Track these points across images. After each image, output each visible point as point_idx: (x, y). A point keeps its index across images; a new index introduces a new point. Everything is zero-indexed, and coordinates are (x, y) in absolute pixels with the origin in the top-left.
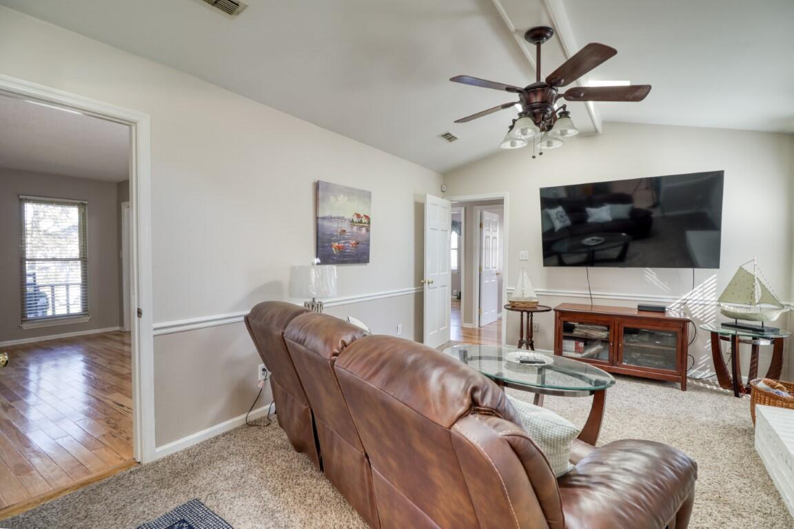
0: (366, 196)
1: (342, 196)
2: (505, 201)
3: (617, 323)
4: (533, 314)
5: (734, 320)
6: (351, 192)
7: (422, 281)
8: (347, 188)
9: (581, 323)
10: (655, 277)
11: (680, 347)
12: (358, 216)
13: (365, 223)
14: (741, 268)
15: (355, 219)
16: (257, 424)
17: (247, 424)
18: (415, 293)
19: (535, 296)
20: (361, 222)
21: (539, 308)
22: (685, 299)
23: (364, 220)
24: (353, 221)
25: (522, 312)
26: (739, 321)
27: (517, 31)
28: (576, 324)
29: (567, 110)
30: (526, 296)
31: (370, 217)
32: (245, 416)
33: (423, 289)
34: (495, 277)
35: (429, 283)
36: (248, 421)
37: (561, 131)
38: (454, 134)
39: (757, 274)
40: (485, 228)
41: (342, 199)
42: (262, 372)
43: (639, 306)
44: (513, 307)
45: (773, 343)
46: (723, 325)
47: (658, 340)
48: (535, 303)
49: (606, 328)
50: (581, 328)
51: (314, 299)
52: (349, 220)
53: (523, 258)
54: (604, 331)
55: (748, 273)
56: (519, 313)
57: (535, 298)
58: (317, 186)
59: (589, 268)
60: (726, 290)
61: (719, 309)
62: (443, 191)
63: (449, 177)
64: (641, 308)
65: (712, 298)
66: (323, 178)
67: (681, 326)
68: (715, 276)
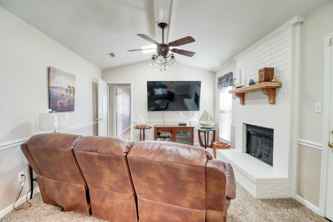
0: (73, 77)
1: (62, 76)
2: (131, 85)
3: (174, 130)
4: (145, 130)
5: (203, 126)
6: (66, 74)
7: (97, 119)
8: (64, 72)
9: (162, 131)
11: (192, 136)
12: (69, 87)
13: (73, 91)
14: (205, 111)
15: (68, 89)
16: (21, 207)
17: (15, 209)
18: (93, 125)
19: (145, 123)
20: (71, 90)
21: (147, 128)
23: (72, 89)
24: (67, 90)
25: (141, 129)
26: (205, 126)
27: (157, 22)
28: (161, 132)
29: (174, 55)
30: (142, 123)
31: (75, 88)
32: (12, 205)
33: (98, 122)
34: (121, 116)
35: (100, 120)
36: (14, 208)
37: (172, 63)
38: (115, 54)
39: (209, 112)
40: (118, 95)
41: (62, 78)
42: (21, 177)
44: (137, 128)
45: (213, 132)
46: (201, 128)
47: (186, 134)
48: (145, 125)
49: (170, 132)
50: (162, 133)
51: (55, 131)
52: (65, 89)
53: (139, 108)
54: (170, 133)
55: (207, 112)
56: (140, 130)
57: (144, 124)
58: (49, 70)
59: (163, 111)
60: (201, 117)
61: (199, 123)
62: (103, 78)
63: (106, 72)
64: (180, 125)
65: (197, 120)
66: (53, 66)
67: (192, 129)
68: (198, 113)
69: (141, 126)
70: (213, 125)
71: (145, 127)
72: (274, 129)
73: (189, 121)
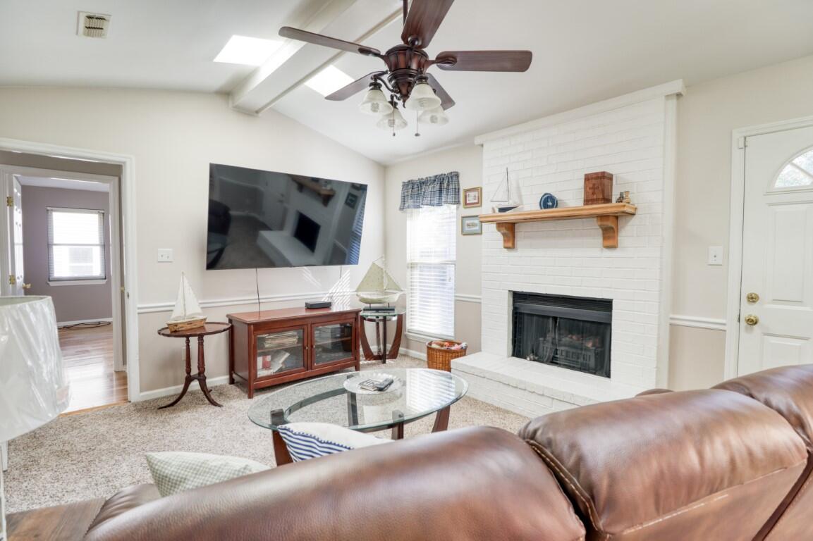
2: (125, 168)
4: (205, 338)
5: (368, 305)
10: (310, 275)
14: (374, 263)
19: (199, 310)
21: (209, 328)
22: (332, 293)
25: (187, 337)
30: (188, 313)
43: (306, 304)
44: (173, 331)
45: (398, 318)
48: (201, 320)
50: (269, 339)
53: (165, 259)
55: (379, 268)
56: (184, 339)
57: (199, 314)
59: (258, 269)
61: (358, 298)
65: (352, 290)
68: (348, 271)
69: (190, 323)
70: (396, 299)
71: (202, 327)
72: (612, 300)
73: (327, 295)
